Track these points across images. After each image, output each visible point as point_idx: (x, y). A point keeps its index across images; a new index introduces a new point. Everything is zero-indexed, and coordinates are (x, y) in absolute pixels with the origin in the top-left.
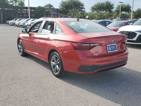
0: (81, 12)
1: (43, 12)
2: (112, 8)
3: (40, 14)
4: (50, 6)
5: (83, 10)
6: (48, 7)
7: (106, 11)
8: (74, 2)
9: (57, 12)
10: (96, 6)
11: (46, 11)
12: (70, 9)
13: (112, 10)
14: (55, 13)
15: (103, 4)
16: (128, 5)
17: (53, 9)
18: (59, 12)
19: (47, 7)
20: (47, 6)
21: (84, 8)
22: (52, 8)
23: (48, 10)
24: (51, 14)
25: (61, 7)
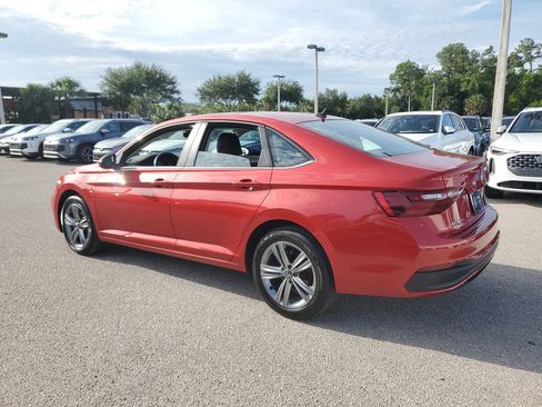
0: (169, 102)
1: (48, 104)
2: (256, 92)
3: (38, 110)
4: (71, 84)
5: (176, 96)
6: (64, 88)
7: (241, 100)
8: (147, 73)
9: (93, 104)
10: (212, 84)
11: (57, 98)
12: (135, 94)
13: (256, 96)
14: (89, 106)
15: (230, 80)
16: (294, 83)
17: (82, 92)
18: (99, 104)
19: (58, 87)
20: (59, 84)
21: (178, 92)
22: (77, 89)
23: (62, 98)
24: (73, 110)
25: (107, 88)
